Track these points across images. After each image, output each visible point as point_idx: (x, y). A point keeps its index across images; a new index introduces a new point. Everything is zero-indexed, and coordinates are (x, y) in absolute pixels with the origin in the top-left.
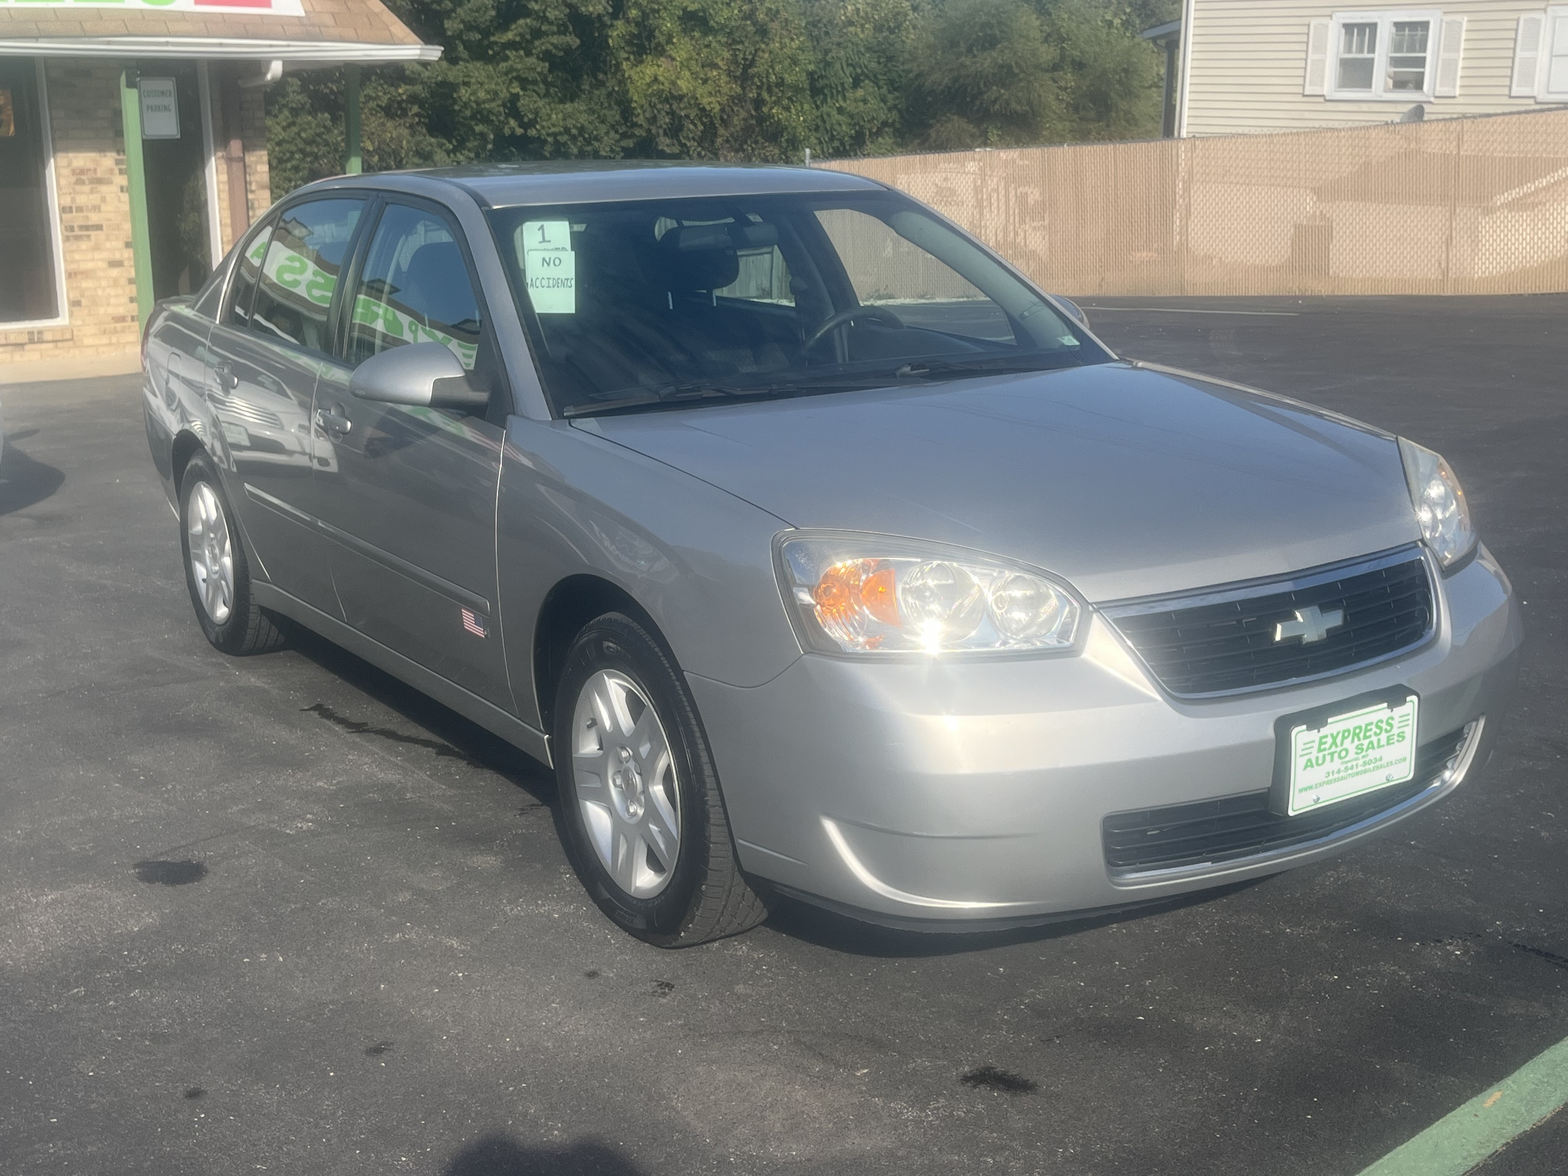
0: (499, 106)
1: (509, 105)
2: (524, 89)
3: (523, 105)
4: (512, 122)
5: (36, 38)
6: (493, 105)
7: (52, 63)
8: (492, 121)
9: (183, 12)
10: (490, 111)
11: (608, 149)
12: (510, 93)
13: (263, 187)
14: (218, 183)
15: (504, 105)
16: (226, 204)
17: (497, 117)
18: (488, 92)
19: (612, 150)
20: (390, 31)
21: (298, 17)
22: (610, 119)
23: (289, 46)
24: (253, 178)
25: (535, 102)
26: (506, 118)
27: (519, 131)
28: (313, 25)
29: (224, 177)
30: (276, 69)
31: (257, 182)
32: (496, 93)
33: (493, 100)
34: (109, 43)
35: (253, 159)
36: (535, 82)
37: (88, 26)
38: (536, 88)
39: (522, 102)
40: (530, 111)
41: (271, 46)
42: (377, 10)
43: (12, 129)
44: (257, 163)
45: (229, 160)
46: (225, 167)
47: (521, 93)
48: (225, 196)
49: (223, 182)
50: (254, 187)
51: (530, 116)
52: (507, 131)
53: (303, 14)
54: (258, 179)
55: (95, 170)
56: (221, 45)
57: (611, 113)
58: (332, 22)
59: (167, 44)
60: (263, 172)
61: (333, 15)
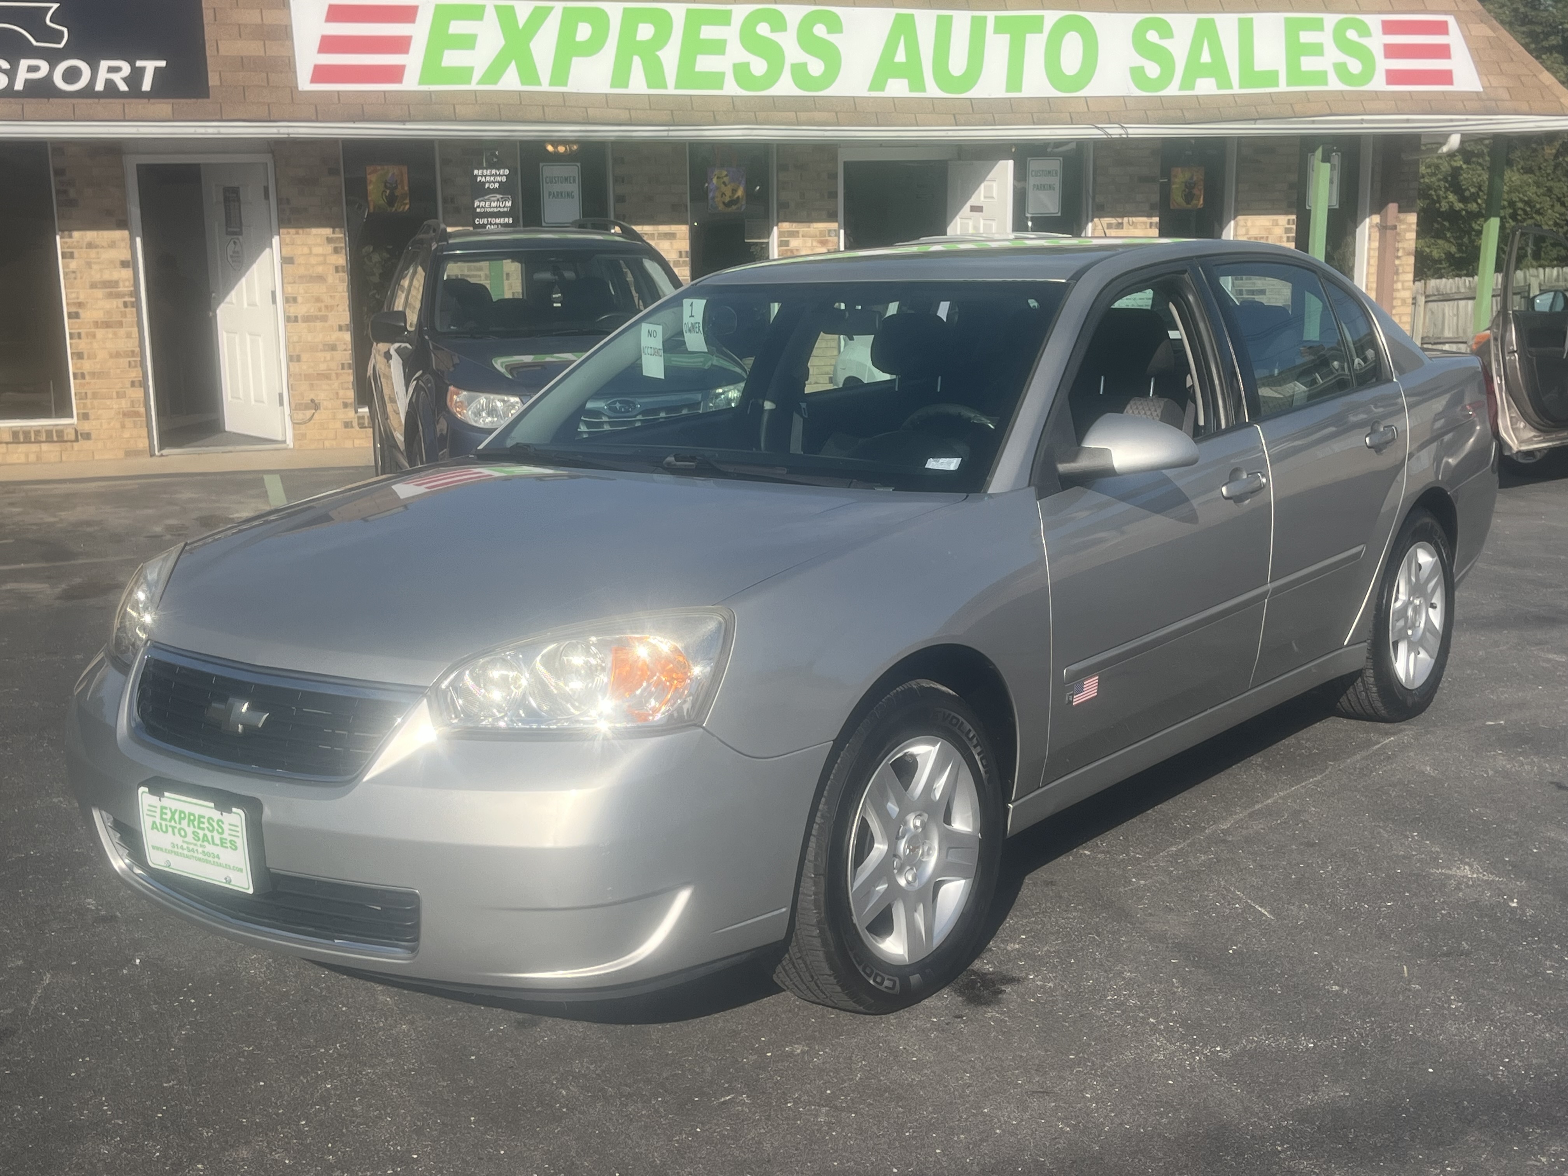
0: (1439, 180)
1: (1449, 179)
2: (1467, 162)
3: (1465, 179)
4: (1452, 197)
5: (1255, 120)
6: (1434, 179)
7: (1241, 141)
8: (1431, 195)
9: (1376, 92)
10: (1429, 187)
11: (1551, 223)
12: (1451, 166)
13: (1409, 254)
14: (1369, 249)
15: (1445, 179)
16: (1374, 270)
17: (1435, 191)
18: (1428, 167)
19: (1556, 224)
20: (1561, 103)
21: (1477, 93)
22: (1556, 191)
23: (1467, 120)
24: (1400, 245)
25: (1479, 176)
26: (1445, 193)
27: (1459, 206)
28: (1489, 99)
29: (1376, 244)
30: (1454, 141)
31: (1404, 248)
32: (1437, 167)
33: (1434, 174)
34: (1313, 122)
35: (1403, 227)
36: (1481, 155)
37: (1298, 108)
38: (1481, 161)
39: (1465, 175)
40: (1473, 185)
41: (1451, 120)
42: (1547, 83)
43: (1201, 201)
44: (1406, 231)
45: (1383, 228)
46: (1378, 234)
47: (1464, 166)
48: (1374, 262)
49: (1374, 249)
50: (1400, 254)
51: (1473, 190)
52: (1444, 206)
53: (1481, 90)
54: (1405, 246)
55: (1267, 237)
56: (1408, 121)
57: (1558, 184)
58: (1506, 96)
59: (1362, 121)
60: (1410, 240)
61: (1508, 88)
